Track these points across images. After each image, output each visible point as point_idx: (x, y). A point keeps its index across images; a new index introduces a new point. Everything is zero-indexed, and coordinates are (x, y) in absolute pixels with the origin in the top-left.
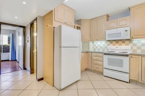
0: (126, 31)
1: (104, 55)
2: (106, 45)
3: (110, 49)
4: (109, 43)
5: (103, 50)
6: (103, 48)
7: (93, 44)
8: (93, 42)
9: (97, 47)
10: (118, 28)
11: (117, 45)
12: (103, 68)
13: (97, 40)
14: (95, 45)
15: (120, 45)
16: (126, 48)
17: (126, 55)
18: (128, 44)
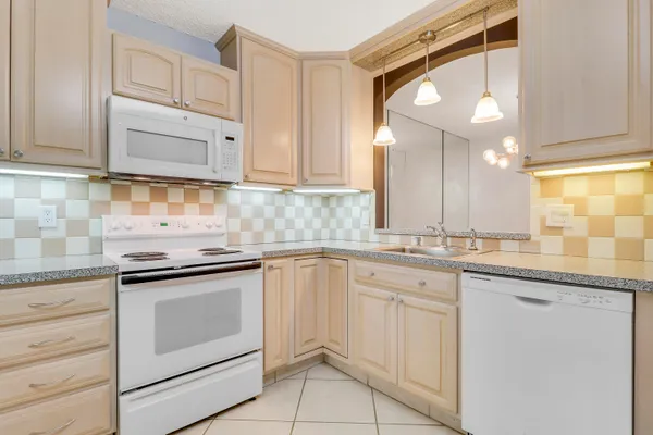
0: (227, 138)
1: (121, 288)
2: (78, 209)
10: (187, 108)
11: (159, 211)
12: (118, 395)
15: (175, 209)
16: (209, 227)
17: (251, 263)
18: (211, 206)
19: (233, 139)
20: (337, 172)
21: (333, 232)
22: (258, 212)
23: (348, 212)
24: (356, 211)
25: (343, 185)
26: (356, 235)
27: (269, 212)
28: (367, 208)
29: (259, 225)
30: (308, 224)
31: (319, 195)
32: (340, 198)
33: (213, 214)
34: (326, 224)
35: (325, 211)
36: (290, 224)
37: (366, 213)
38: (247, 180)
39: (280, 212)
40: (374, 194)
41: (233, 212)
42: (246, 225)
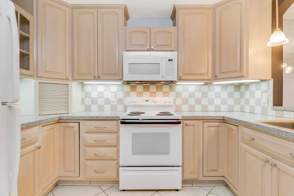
0: (169, 60)
1: (121, 125)
2: (121, 95)
3: (130, 104)
4: (127, 88)
5: (114, 108)
6: (112, 103)
7: (83, 90)
8: (83, 85)
9: (94, 101)
10: (152, 50)
11: (146, 95)
12: (118, 166)
13: (98, 78)
14: (88, 95)
15: (153, 94)
16: (165, 102)
17: (175, 121)
18: (168, 93)
19: (172, 60)
20: (238, 69)
21: (242, 107)
22: (192, 95)
23: (252, 95)
24: (258, 94)
25: (242, 77)
26: (258, 110)
27: (198, 95)
28: (266, 92)
29: (192, 102)
30: (224, 102)
31: (232, 84)
32: (247, 85)
33: (168, 96)
34: (237, 102)
35: (237, 95)
36: (211, 102)
37: (265, 95)
38: (180, 79)
39: (205, 95)
40: (271, 82)
41: (178, 95)
42: (185, 102)
